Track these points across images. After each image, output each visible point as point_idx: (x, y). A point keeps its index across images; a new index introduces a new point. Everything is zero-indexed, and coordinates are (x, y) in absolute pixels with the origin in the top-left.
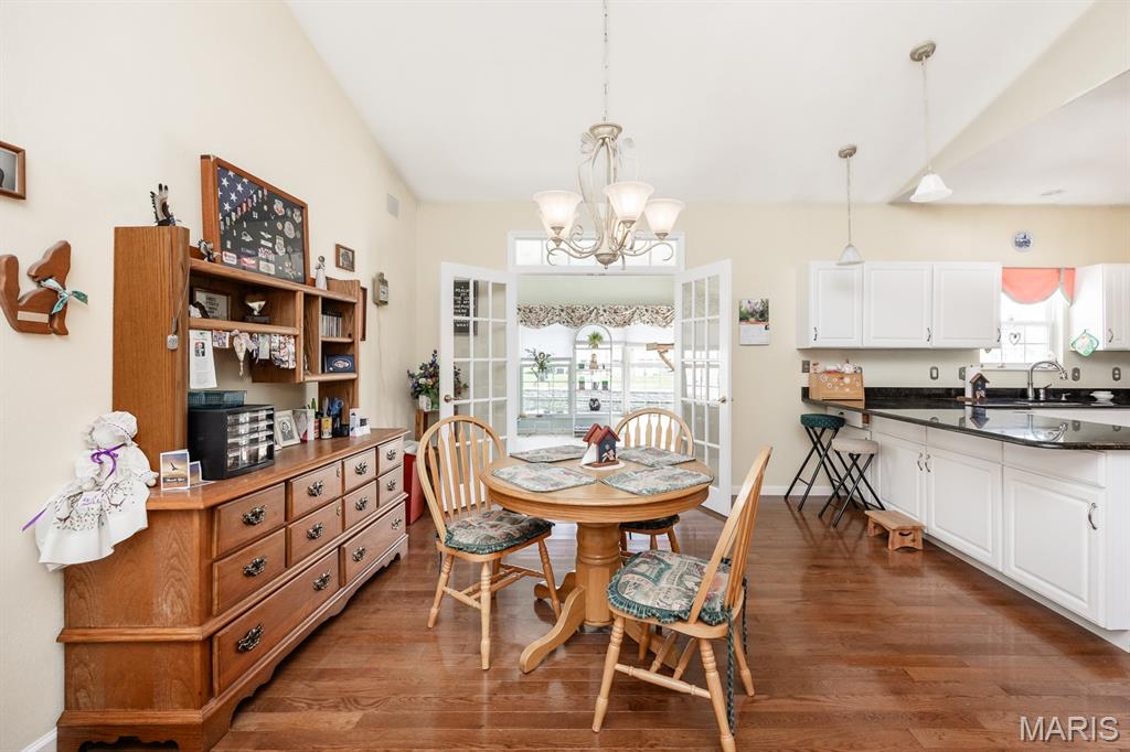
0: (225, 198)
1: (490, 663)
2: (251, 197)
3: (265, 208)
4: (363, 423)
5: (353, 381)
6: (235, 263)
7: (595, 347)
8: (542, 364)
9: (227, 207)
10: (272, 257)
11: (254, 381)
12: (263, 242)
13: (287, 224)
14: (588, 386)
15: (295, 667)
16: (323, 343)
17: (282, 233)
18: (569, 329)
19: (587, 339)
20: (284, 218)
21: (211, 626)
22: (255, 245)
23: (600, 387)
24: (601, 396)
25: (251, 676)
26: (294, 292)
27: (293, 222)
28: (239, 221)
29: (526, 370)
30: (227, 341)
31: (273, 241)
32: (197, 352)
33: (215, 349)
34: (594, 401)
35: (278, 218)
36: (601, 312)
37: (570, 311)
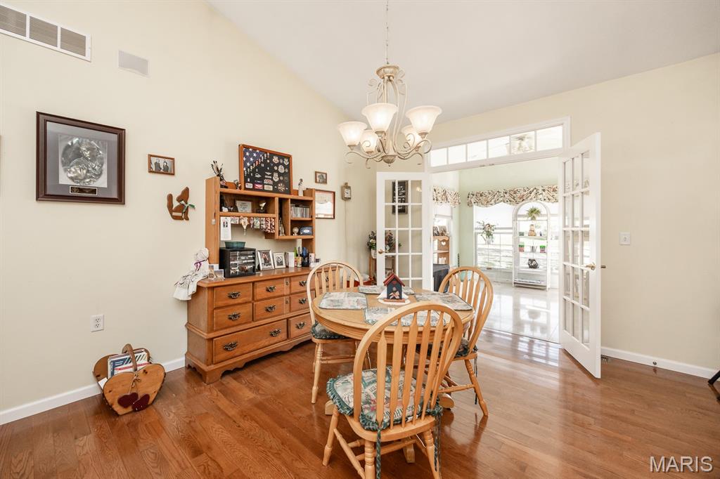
0: (248, 160)
1: (317, 400)
2: (261, 158)
3: (268, 161)
4: (317, 261)
5: (312, 239)
6: (252, 187)
7: (533, 218)
8: (488, 231)
9: (248, 164)
10: (271, 182)
11: (266, 238)
12: (266, 177)
13: (280, 167)
14: (527, 249)
15: (256, 367)
16: (292, 221)
17: (277, 171)
18: (511, 206)
19: (526, 213)
20: (278, 165)
21: (212, 335)
22: (262, 179)
23: (538, 250)
24: (537, 256)
25: (231, 362)
26: (273, 198)
27: (283, 164)
28: (254, 170)
29: (479, 236)
30: (238, 221)
31: (272, 175)
32: (224, 225)
33: (232, 224)
34: (531, 261)
35: (275, 165)
36: (540, 191)
37: (512, 193)
